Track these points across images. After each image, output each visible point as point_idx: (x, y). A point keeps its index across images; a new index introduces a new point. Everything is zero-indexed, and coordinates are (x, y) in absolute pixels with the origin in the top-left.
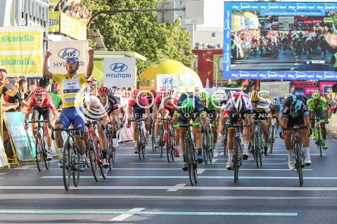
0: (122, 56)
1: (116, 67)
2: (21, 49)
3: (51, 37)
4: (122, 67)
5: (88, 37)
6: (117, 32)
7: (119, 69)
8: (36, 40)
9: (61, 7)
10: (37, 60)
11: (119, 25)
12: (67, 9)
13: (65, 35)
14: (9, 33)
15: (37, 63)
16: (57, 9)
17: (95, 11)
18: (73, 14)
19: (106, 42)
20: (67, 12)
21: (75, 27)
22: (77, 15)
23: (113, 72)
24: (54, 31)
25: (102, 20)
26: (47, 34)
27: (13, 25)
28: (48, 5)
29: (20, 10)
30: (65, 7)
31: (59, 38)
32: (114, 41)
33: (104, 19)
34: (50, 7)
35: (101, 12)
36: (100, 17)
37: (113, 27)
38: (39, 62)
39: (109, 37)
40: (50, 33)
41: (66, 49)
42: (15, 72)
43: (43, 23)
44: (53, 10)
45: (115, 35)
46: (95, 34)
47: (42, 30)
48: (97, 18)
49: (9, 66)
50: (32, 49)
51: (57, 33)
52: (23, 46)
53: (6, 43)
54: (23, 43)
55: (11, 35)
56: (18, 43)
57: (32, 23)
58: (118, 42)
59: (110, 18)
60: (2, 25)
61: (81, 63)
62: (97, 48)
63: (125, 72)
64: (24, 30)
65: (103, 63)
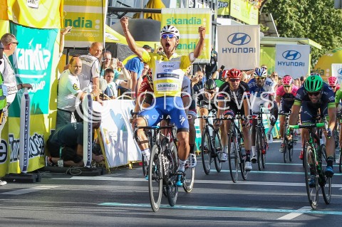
0: (296, 43)
1: (288, 55)
2: (188, 32)
3: (219, 21)
4: (295, 55)
5: (259, 22)
6: (291, 17)
8: (204, 23)
11: (294, 9)
13: (235, 19)
14: (175, 15)
15: (205, 49)
19: (278, 28)
21: (246, 10)
23: (285, 60)
24: (223, 14)
25: (275, 3)
26: (216, 17)
27: (180, 7)
31: (228, 22)
32: (289, 27)
33: (278, 2)
37: (287, 12)
38: (207, 47)
39: (282, 22)
40: (219, 16)
41: (236, 34)
43: (212, 6)
45: (288, 20)
46: (267, 19)
47: (210, 13)
51: (225, 17)
52: (190, 30)
54: (190, 26)
55: (177, 18)
56: (185, 26)
57: (201, 5)
58: (291, 27)
59: (285, 2)
60: (167, 6)
61: (252, 50)
62: (269, 33)
63: (298, 61)
64: (192, 12)
65: (274, 50)
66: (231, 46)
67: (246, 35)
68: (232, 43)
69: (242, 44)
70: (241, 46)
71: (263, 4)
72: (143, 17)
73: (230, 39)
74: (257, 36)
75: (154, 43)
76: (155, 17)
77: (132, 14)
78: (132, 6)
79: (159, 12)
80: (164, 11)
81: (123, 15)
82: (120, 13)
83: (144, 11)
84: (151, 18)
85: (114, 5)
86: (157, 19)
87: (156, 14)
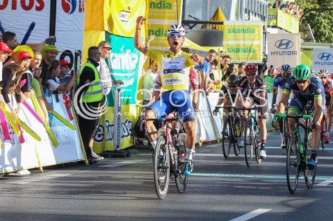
0: (329, 47)
1: (323, 57)
2: (244, 39)
3: (269, 30)
4: (328, 57)
5: (300, 31)
6: (324, 27)
7: (326, 58)
8: (257, 32)
9: (279, 5)
10: (257, 49)
11: (327, 21)
12: (283, 6)
13: (281, 29)
14: (234, 26)
15: (257, 52)
16: (274, 7)
17: (306, 9)
18: (288, 11)
19: (315, 35)
20: (283, 9)
21: (289, 22)
22: (292, 12)
23: (320, 61)
24: (272, 24)
25: (312, 16)
26: (266, 27)
27: (238, 19)
28: (267, 3)
29: (244, 6)
30: (281, 4)
31: (275, 31)
32: (322, 34)
33: (315, 15)
34: (269, 5)
35: (312, 10)
36: (311, 14)
37: (322, 22)
38: (259, 50)
39: (318, 31)
40: (268, 26)
41: (282, 40)
42: (239, 59)
43: (263, 18)
44: (271, 7)
45: (322, 29)
46: (306, 28)
47: (262, 24)
48: (308, 14)
49: (233, 53)
50: (253, 40)
51: (273, 27)
52: (246, 37)
53: (232, 34)
54: (246, 34)
55: (236, 28)
56: (242, 34)
57: (254, 18)
58: (325, 35)
59: (319, 15)
60: (228, 19)
61: (294, 53)
62: (307, 40)
63: (331, 61)
64: (247, 23)
65: (312, 53)
66: (278, 50)
67: (290, 41)
68: (278, 47)
69: (286, 48)
70: (286, 50)
71: (302, 16)
72: (209, 27)
73: (277, 45)
74: (298, 42)
75: (218, 48)
76: (219, 27)
77: (201, 25)
78: (201, 19)
79: (222, 23)
80: (226, 23)
81: (194, 26)
82: (191, 25)
83: (210, 23)
84: (215, 28)
85: (187, 18)
86: (220, 29)
87: (219, 25)
